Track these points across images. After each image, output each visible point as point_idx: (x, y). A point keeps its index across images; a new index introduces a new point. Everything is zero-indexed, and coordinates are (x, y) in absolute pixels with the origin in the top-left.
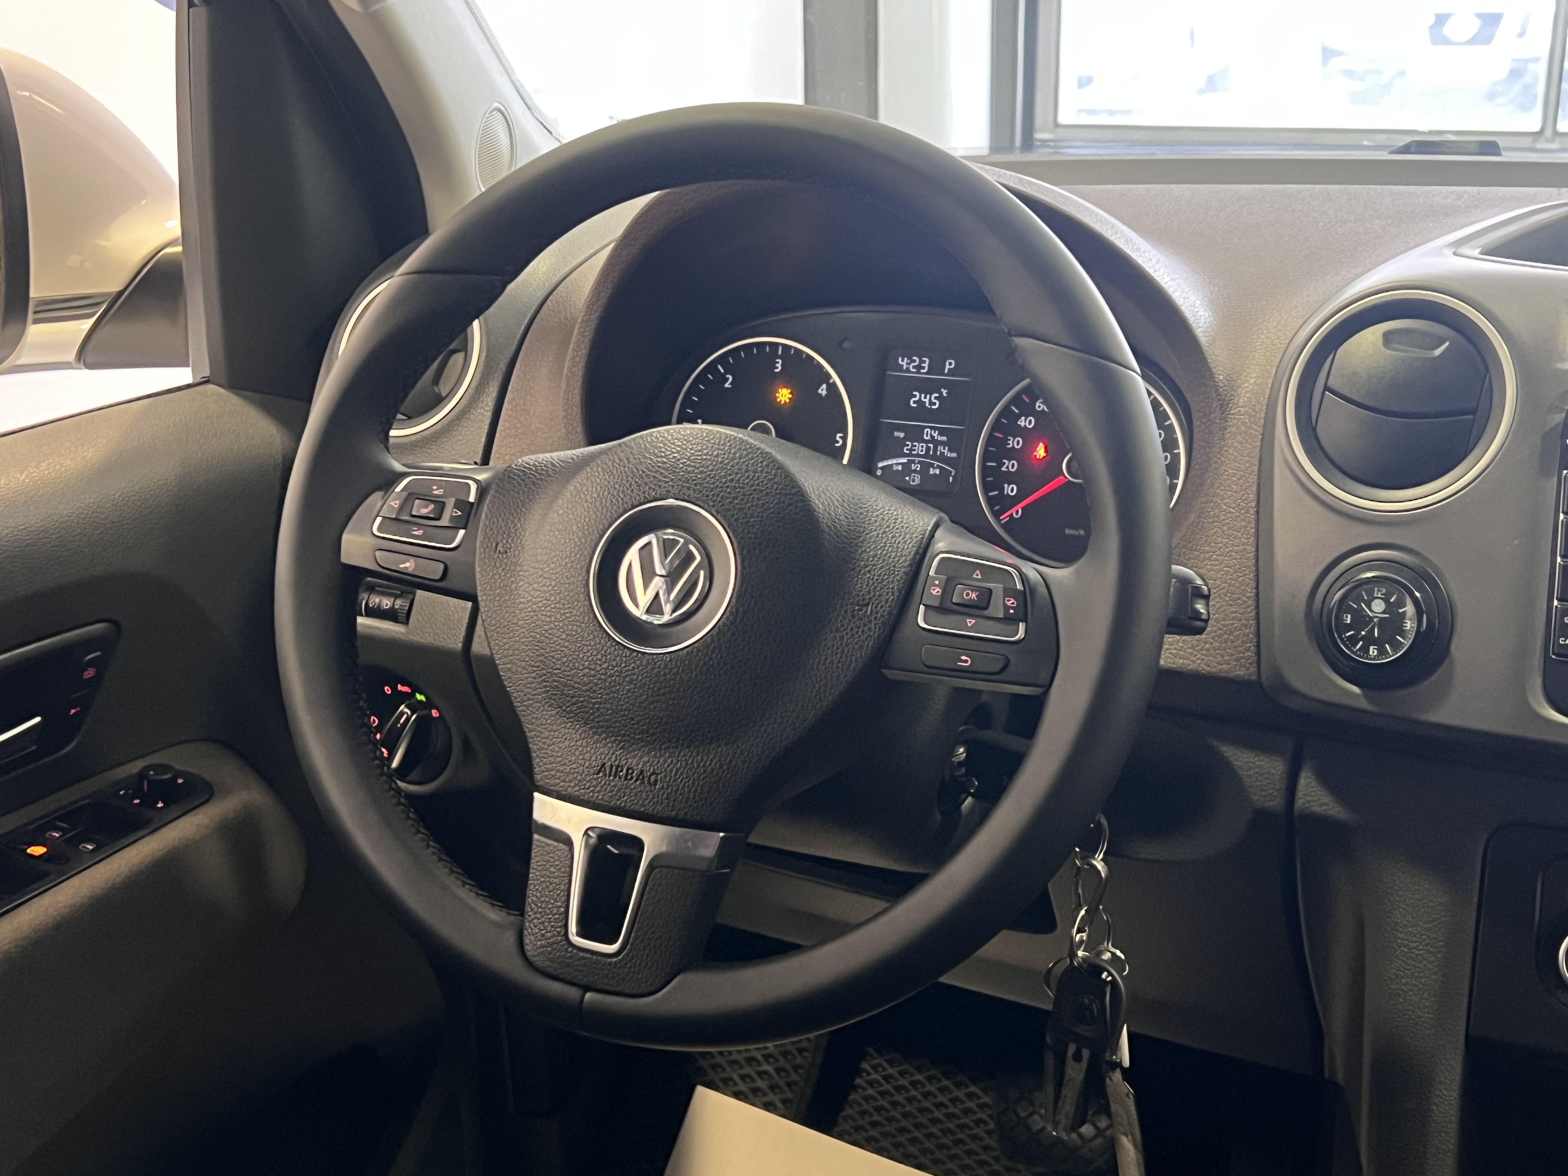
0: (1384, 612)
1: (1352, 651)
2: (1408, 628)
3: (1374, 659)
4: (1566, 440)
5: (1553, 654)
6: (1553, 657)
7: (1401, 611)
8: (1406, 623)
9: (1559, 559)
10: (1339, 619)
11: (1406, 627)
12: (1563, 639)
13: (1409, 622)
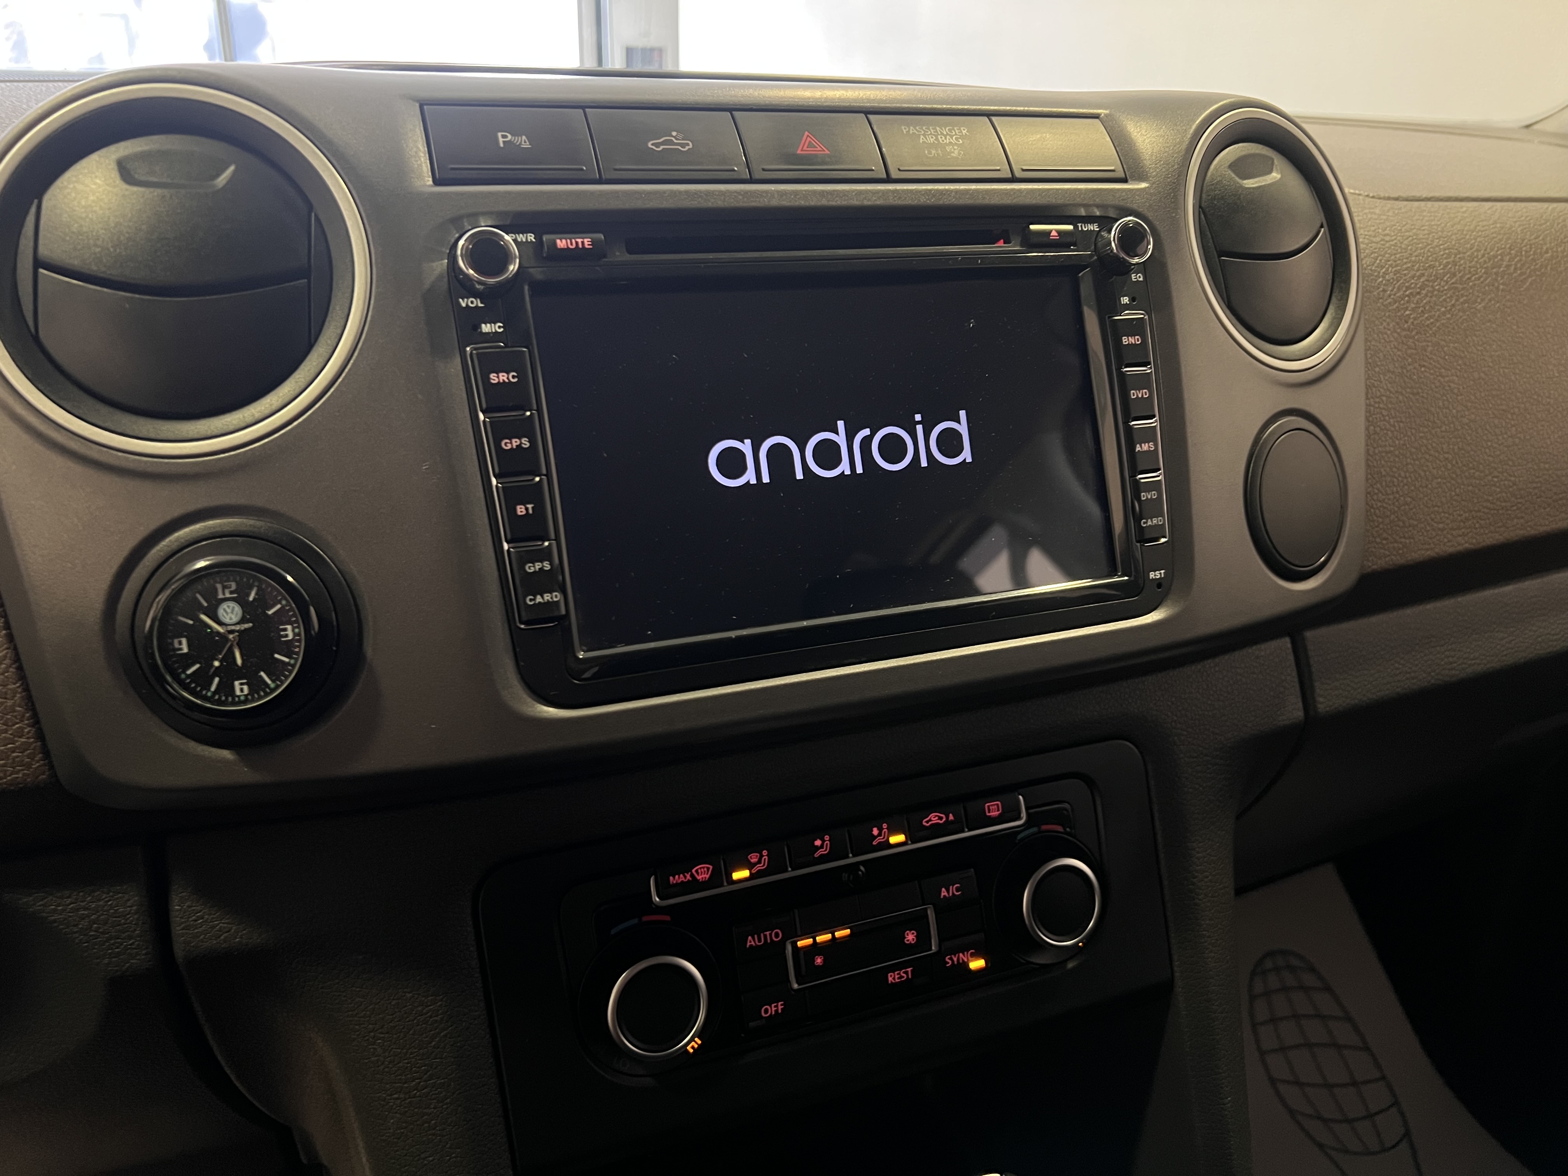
0: (242, 621)
1: (205, 698)
2: (290, 637)
3: (246, 702)
4: (461, 300)
5: (521, 623)
6: (522, 626)
7: (270, 612)
8: (285, 630)
9: (494, 481)
10: (167, 650)
11: (287, 636)
12: (532, 597)
13: (289, 627)
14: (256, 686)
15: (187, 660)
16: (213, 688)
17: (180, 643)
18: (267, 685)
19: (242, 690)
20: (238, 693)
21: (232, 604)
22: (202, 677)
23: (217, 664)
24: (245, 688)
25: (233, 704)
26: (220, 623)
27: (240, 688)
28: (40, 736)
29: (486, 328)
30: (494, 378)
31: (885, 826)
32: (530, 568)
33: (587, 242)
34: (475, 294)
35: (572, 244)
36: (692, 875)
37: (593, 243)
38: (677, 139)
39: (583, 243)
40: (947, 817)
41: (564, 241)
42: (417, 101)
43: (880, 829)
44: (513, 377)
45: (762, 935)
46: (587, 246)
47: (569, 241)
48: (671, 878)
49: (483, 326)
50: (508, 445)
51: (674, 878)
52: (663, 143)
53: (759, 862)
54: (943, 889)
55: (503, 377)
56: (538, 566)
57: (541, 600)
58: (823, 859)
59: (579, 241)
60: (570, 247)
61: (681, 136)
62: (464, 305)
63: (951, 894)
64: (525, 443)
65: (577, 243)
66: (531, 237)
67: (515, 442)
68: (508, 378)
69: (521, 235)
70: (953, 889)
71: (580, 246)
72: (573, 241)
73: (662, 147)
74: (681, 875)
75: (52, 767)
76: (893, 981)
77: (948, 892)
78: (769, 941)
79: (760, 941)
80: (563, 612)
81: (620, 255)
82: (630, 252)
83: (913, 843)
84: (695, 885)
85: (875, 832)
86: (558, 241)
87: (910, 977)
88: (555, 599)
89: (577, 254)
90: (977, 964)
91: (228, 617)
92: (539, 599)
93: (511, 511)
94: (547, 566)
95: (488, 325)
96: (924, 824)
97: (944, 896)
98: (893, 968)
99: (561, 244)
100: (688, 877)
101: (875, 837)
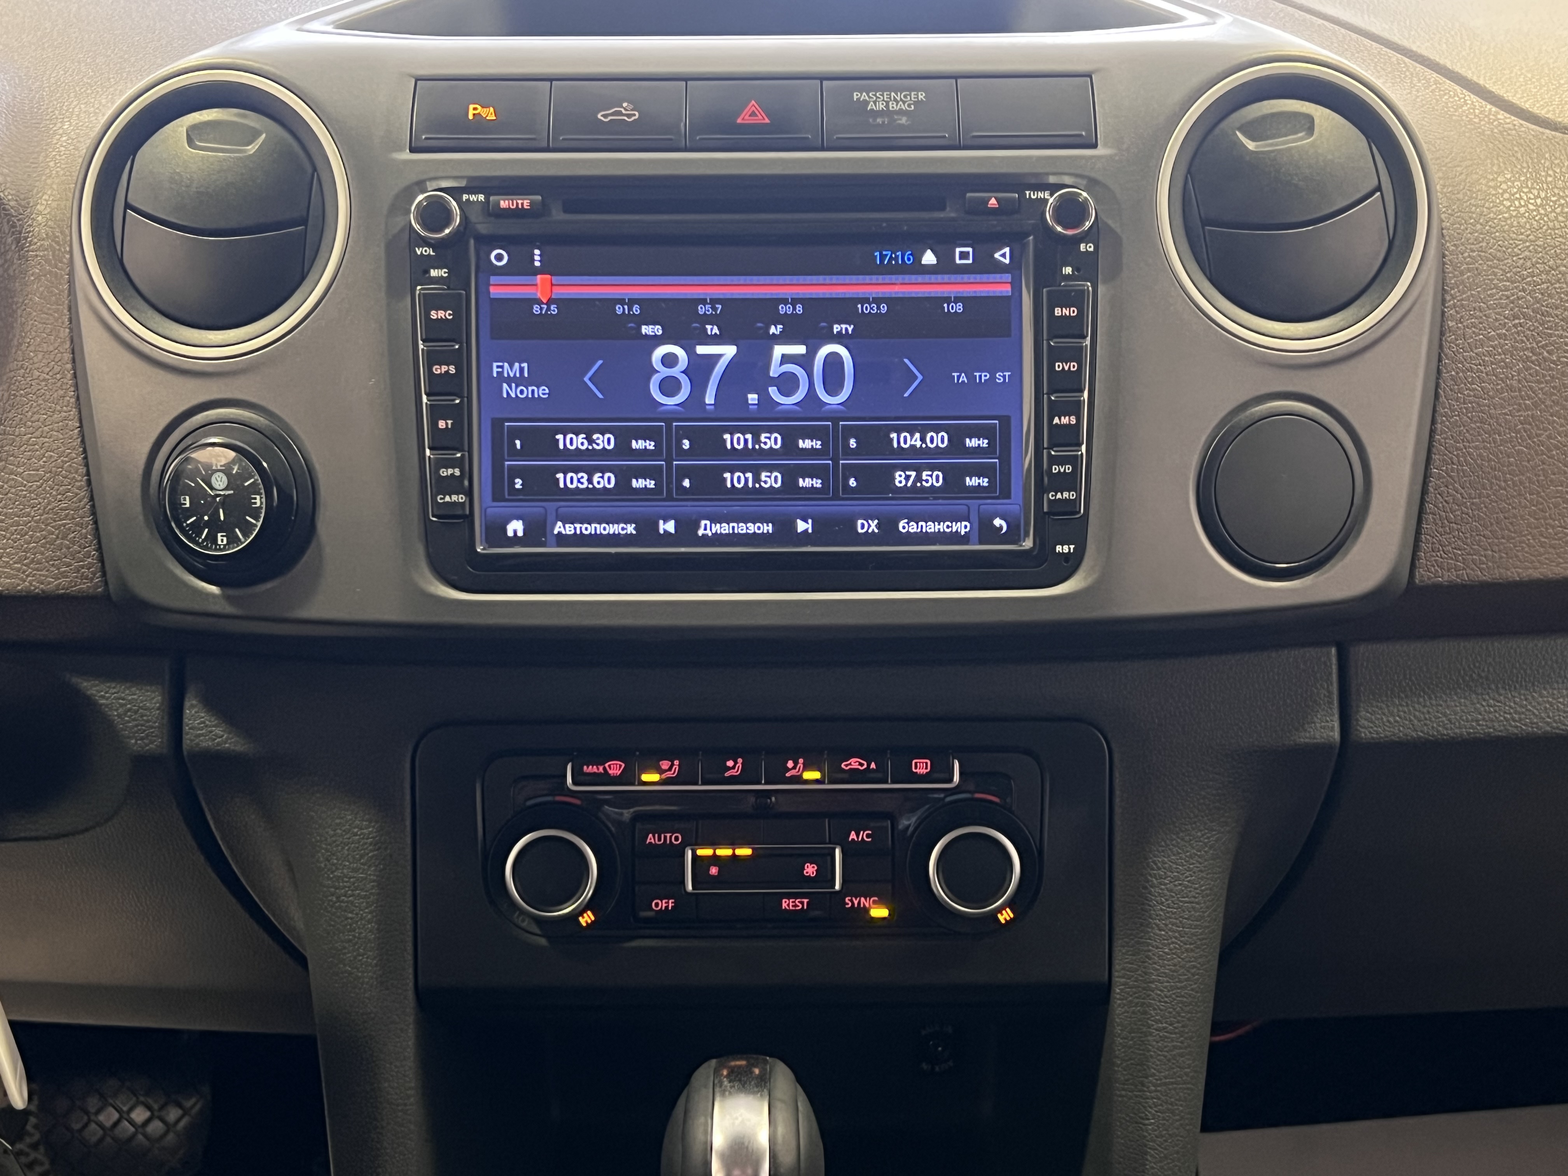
0: (227, 488)
1: (197, 544)
2: (258, 505)
3: (224, 549)
4: (417, 249)
5: (433, 516)
6: (434, 519)
7: (246, 484)
8: (255, 499)
9: (425, 398)
10: (176, 505)
11: (255, 503)
12: (442, 496)
13: (258, 497)
14: (232, 540)
15: (188, 513)
16: (203, 537)
17: (185, 500)
18: (240, 540)
19: (222, 541)
20: (219, 542)
21: (221, 474)
22: (197, 528)
23: (206, 518)
24: (225, 539)
25: (216, 550)
26: (212, 488)
27: (221, 539)
28: (101, 560)
29: (434, 273)
30: (434, 315)
31: (801, 761)
32: (444, 473)
33: (526, 204)
34: (429, 245)
35: (513, 205)
36: (605, 769)
37: (531, 204)
38: (626, 110)
39: (522, 204)
40: (869, 765)
41: (507, 202)
42: (413, 77)
43: (796, 763)
44: (450, 315)
45: (663, 836)
46: (525, 207)
47: (511, 202)
48: (585, 767)
49: (432, 271)
50: (438, 370)
51: (588, 767)
52: (612, 114)
53: (670, 769)
54: (853, 833)
55: (441, 314)
56: (450, 471)
57: (450, 500)
58: (732, 780)
59: (520, 202)
60: (511, 207)
61: (631, 107)
62: (419, 253)
63: (860, 839)
64: (452, 370)
65: (517, 204)
66: (481, 197)
67: (444, 368)
68: (445, 316)
69: (473, 196)
70: (864, 835)
71: (520, 206)
72: (515, 202)
73: (610, 118)
74: (595, 767)
75: (106, 583)
76: (787, 908)
77: (858, 837)
78: (668, 842)
79: (659, 840)
80: (467, 512)
81: (558, 215)
82: (566, 211)
83: (830, 783)
84: (605, 779)
85: (790, 764)
86: (502, 202)
87: (805, 907)
88: (460, 500)
89: (517, 213)
90: (879, 912)
91: (218, 484)
92: (447, 499)
93: (434, 424)
94: (457, 472)
95: (436, 270)
96: (843, 766)
97: (853, 839)
98: (789, 896)
99: (504, 204)
100: (601, 768)
101: (789, 770)
